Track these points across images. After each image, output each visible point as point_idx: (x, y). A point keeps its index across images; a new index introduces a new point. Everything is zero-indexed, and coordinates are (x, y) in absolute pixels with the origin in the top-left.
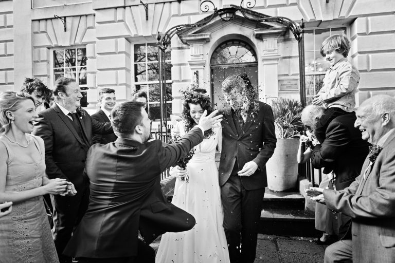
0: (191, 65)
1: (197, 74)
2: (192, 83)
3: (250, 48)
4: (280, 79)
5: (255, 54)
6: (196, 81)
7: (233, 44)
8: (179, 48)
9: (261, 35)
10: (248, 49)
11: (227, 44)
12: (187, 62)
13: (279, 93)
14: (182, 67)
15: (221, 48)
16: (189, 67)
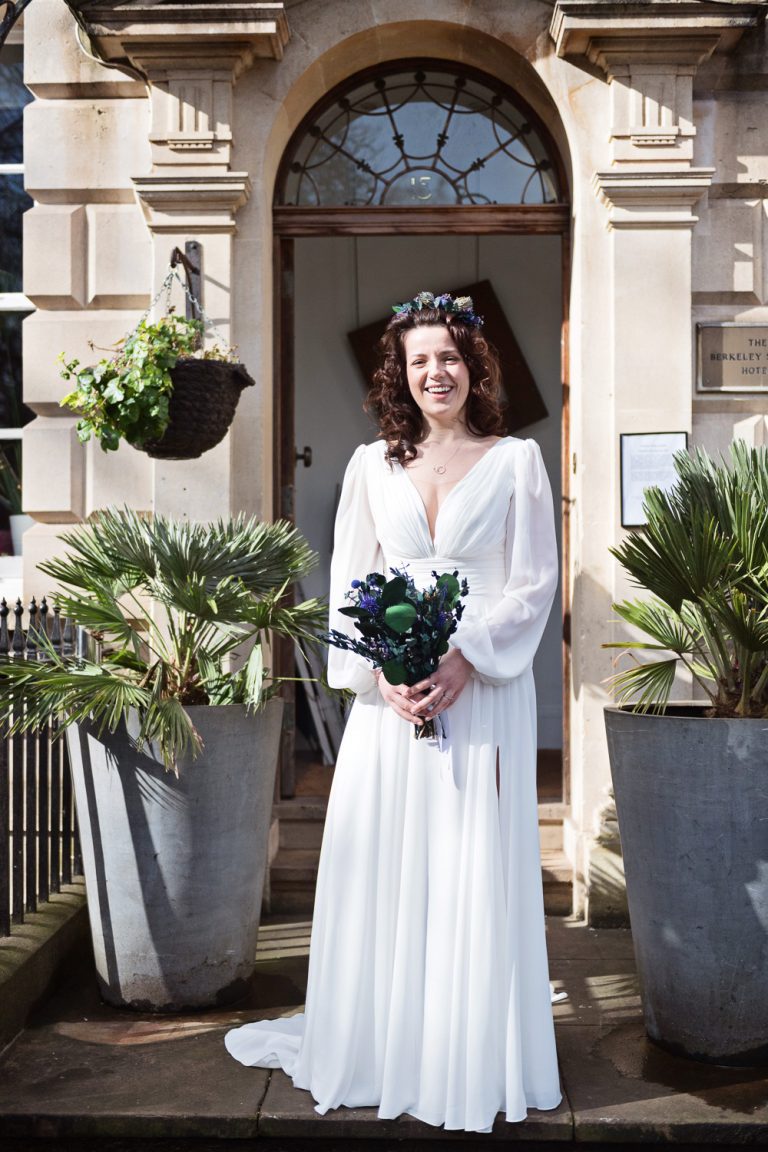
0: (156, 202)
1: (188, 261)
2: (155, 318)
3: (520, 120)
4: (701, 319)
5: (554, 160)
6: (181, 312)
7: (420, 91)
8: (79, 91)
9: (597, 39)
10: (507, 124)
11: (381, 86)
12: (124, 182)
13: (697, 408)
14: (92, 211)
15: (347, 107)
16: (134, 216)
